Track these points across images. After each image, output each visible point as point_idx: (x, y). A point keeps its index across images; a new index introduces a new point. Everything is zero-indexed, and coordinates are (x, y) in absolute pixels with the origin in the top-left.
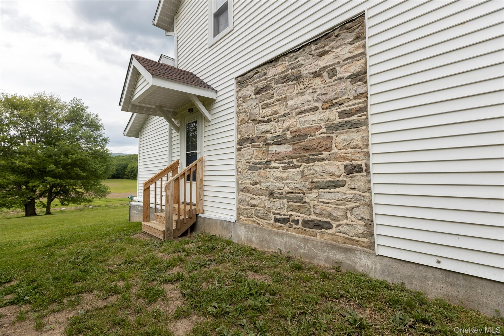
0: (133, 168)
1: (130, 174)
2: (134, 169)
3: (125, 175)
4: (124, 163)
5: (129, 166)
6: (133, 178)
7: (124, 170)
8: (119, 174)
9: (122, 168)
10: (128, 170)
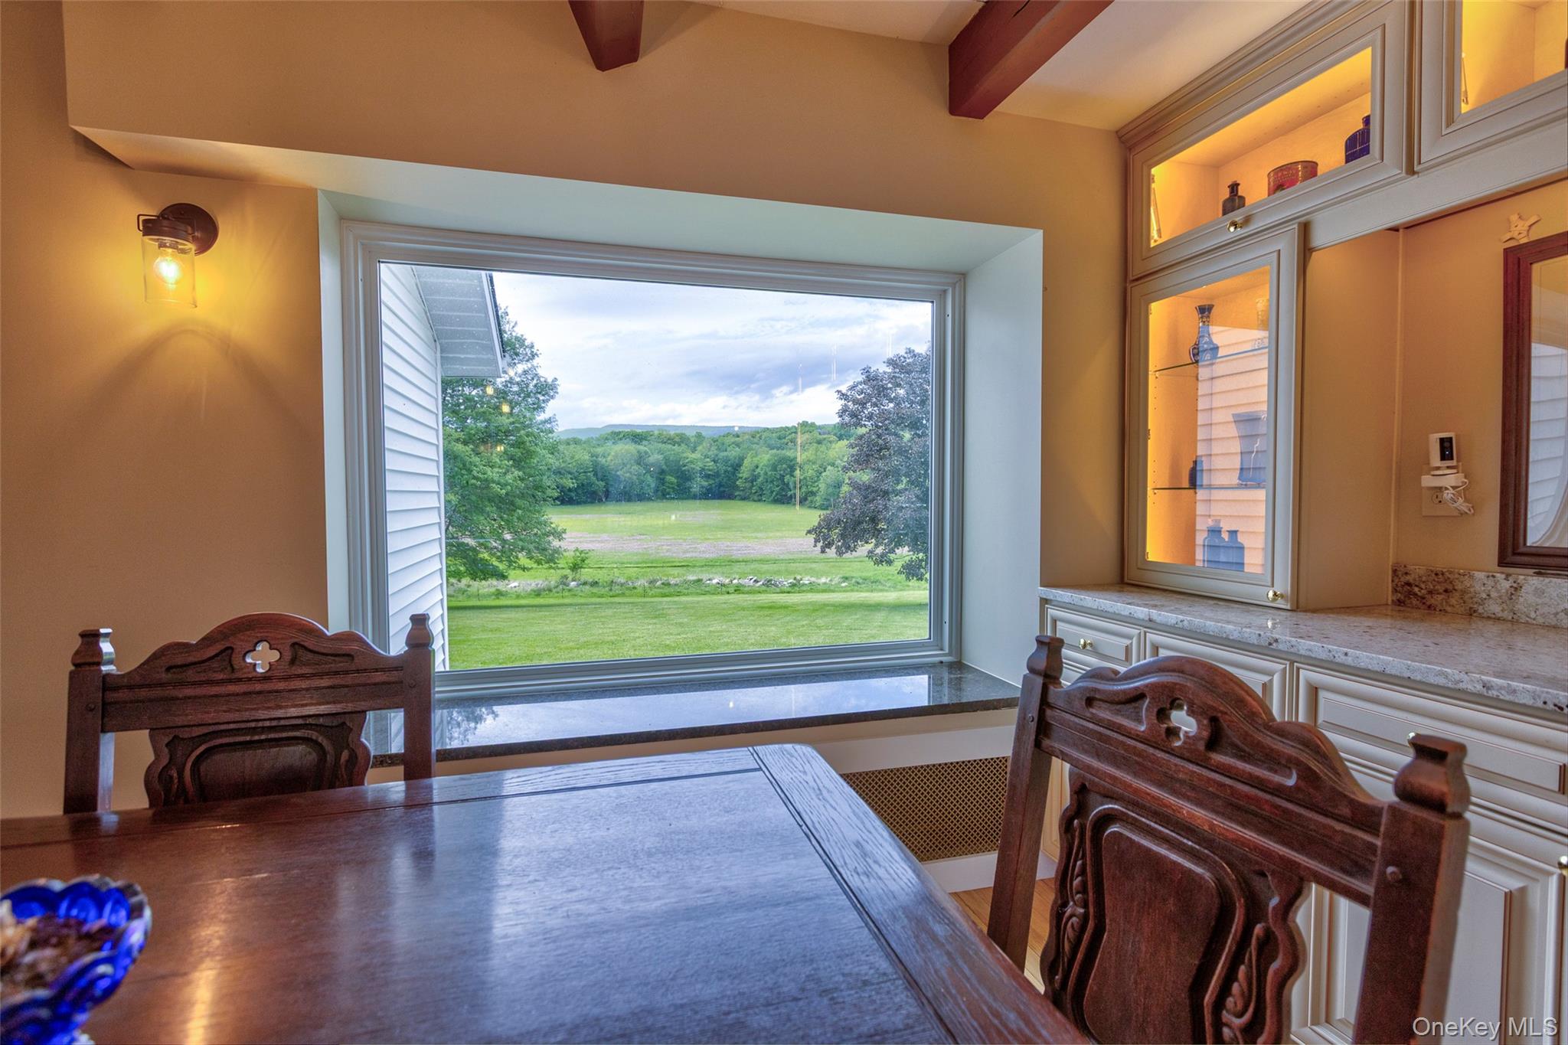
0: (757, 467)
1: (748, 485)
2: (758, 470)
3: (737, 488)
4: (733, 453)
5: (746, 462)
6: (756, 498)
7: (734, 474)
8: (723, 486)
9: (729, 469)
10: (745, 475)
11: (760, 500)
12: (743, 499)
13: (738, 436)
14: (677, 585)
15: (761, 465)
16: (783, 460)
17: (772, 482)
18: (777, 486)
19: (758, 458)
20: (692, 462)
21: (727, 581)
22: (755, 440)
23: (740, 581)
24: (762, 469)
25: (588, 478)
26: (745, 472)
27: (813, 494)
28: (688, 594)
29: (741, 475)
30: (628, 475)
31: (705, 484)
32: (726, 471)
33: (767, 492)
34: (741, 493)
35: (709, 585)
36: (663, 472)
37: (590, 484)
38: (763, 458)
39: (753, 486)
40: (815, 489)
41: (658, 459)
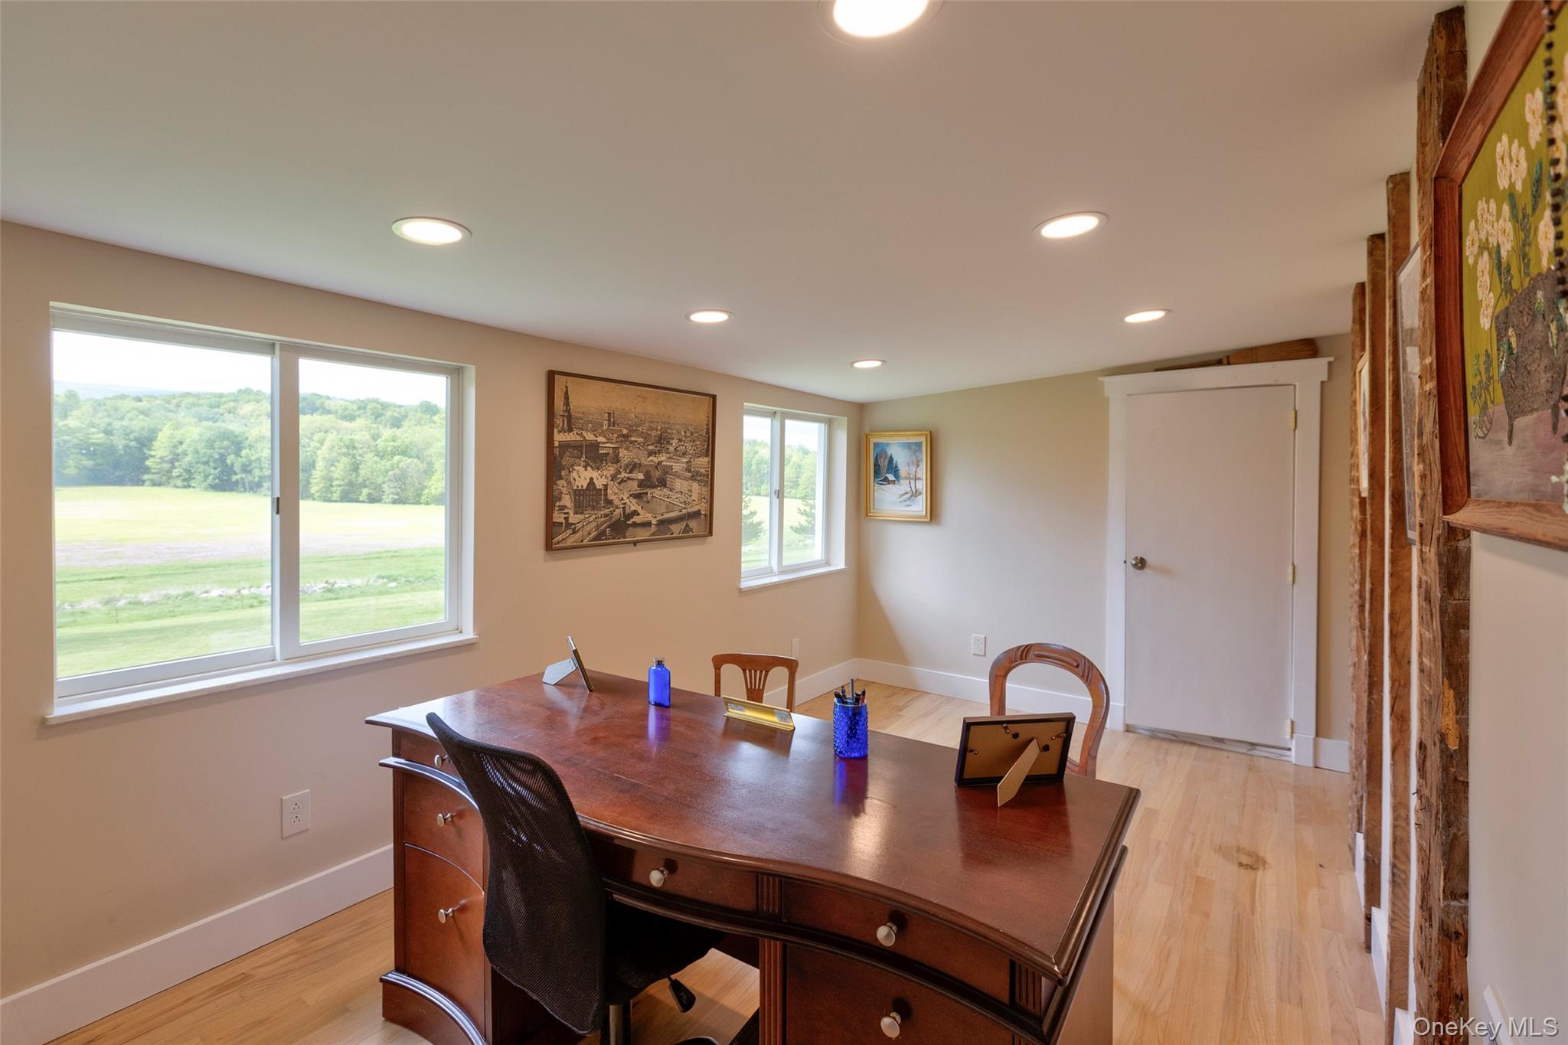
13: (139, 400)
14: (155, 603)
15: (187, 441)
16: (226, 435)
17: (206, 463)
18: (215, 468)
19: (182, 431)
21: (232, 592)
22: (172, 407)
23: (253, 590)
24: (189, 446)
26: (160, 450)
28: (183, 614)
29: (152, 453)
32: (127, 447)
33: (199, 477)
35: (207, 600)
38: (193, 433)
39: (174, 467)
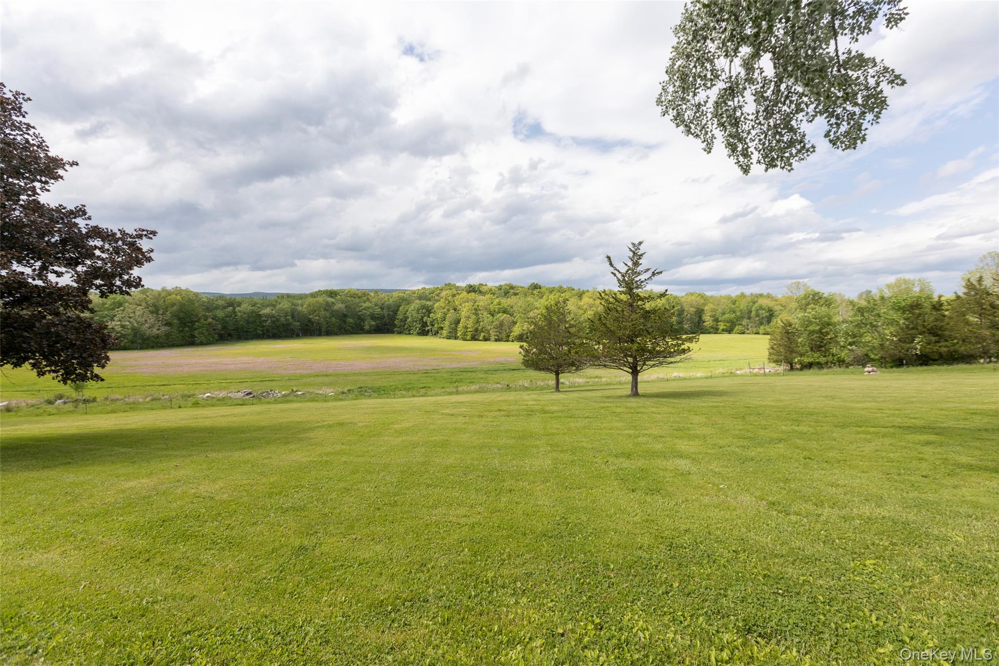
0: (408, 312)
1: (402, 324)
2: (408, 314)
3: (395, 326)
5: (401, 309)
6: (407, 332)
7: (393, 317)
8: (386, 325)
9: (390, 313)
10: (400, 317)
11: (410, 334)
12: (400, 333)
15: (410, 311)
16: (424, 307)
17: (416, 321)
18: (420, 324)
19: (408, 306)
20: (365, 309)
22: (414, 295)
24: (410, 313)
25: (288, 320)
26: (400, 315)
27: (442, 328)
29: (398, 317)
30: (317, 318)
31: (373, 323)
32: (388, 314)
33: (413, 328)
34: (399, 329)
36: (345, 316)
37: (289, 324)
38: (411, 306)
39: (405, 324)
40: (442, 325)
41: (341, 308)
